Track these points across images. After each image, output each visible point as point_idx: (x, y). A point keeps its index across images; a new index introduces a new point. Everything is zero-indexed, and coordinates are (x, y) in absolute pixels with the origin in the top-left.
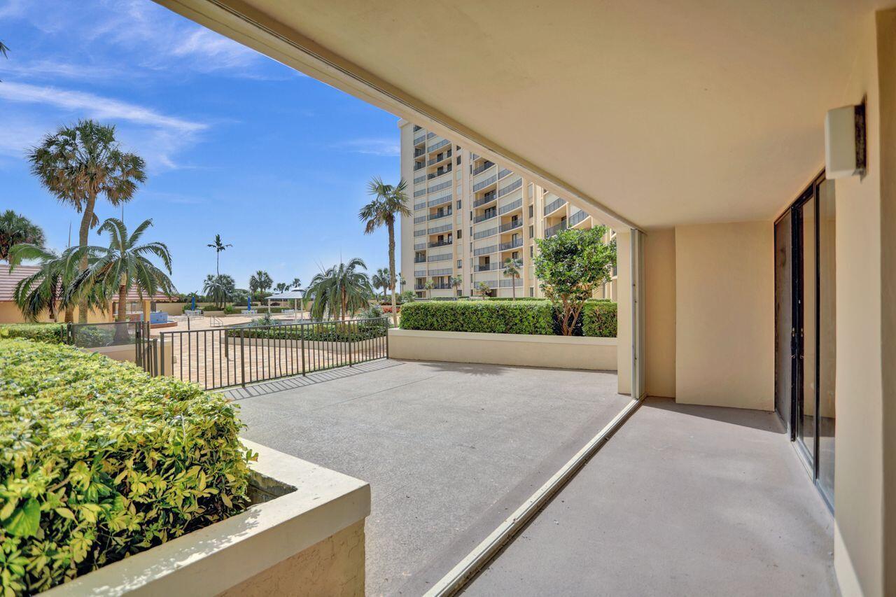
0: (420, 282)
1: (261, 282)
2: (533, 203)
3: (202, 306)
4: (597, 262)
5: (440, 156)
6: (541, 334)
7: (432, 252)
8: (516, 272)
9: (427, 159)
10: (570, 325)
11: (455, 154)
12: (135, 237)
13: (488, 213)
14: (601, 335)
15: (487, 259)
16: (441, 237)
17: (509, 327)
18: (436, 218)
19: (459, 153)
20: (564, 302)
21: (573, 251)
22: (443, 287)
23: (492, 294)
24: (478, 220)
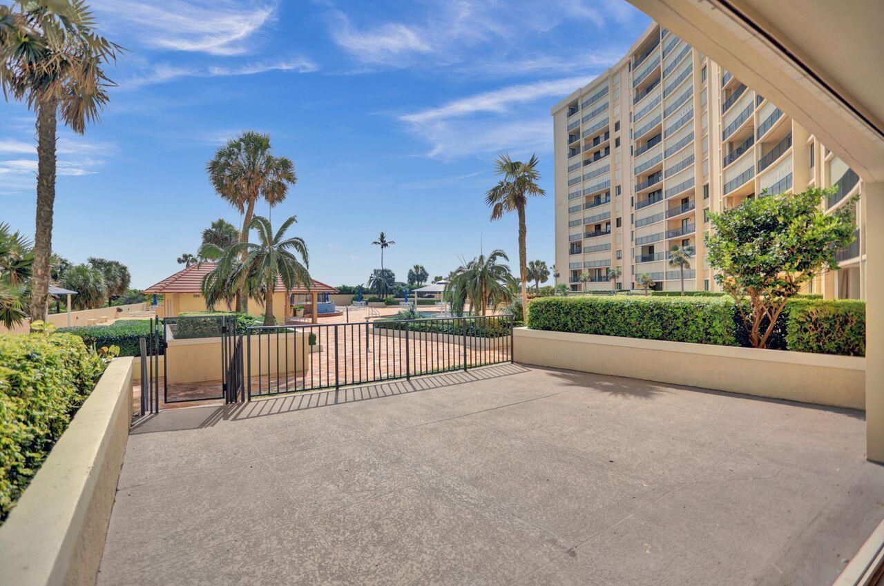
0: (576, 274)
1: (418, 275)
2: (709, 181)
3: (367, 297)
4: (814, 240)
5: (596, 140)
6: (715, 343)
7: (588, 243)
8: (686, 262)
9: (583, 144)
10: (763, 330)
11: (613, 135)
12: (280, 234)
13: (652, 196)
14: (821, 351)
15: (651, 249)
16: (598, 227)
17: (667, 331)
18: (592, 206)
19: (618, 133)
20: (753, 299)
21: (771, 226)
22: (600, 279)
23: (657, 287)
24: (640, 206)
